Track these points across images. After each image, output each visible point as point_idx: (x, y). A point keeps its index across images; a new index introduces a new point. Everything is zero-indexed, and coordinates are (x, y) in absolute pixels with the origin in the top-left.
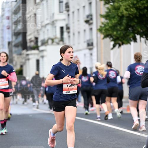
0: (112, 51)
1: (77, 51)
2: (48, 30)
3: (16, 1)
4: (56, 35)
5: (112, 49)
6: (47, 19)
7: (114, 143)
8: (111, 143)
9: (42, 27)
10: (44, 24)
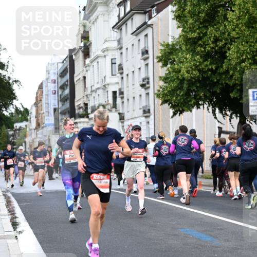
0: (171, 120)
1: (131, 119)
2: (99, 95)
3: (63, 62)
4: (108, 101)
5: (172, 117)
6: (98, 83)
7: (174, 223)
8: (170, 223)
9: (92, 91)
10: (94, 88)
